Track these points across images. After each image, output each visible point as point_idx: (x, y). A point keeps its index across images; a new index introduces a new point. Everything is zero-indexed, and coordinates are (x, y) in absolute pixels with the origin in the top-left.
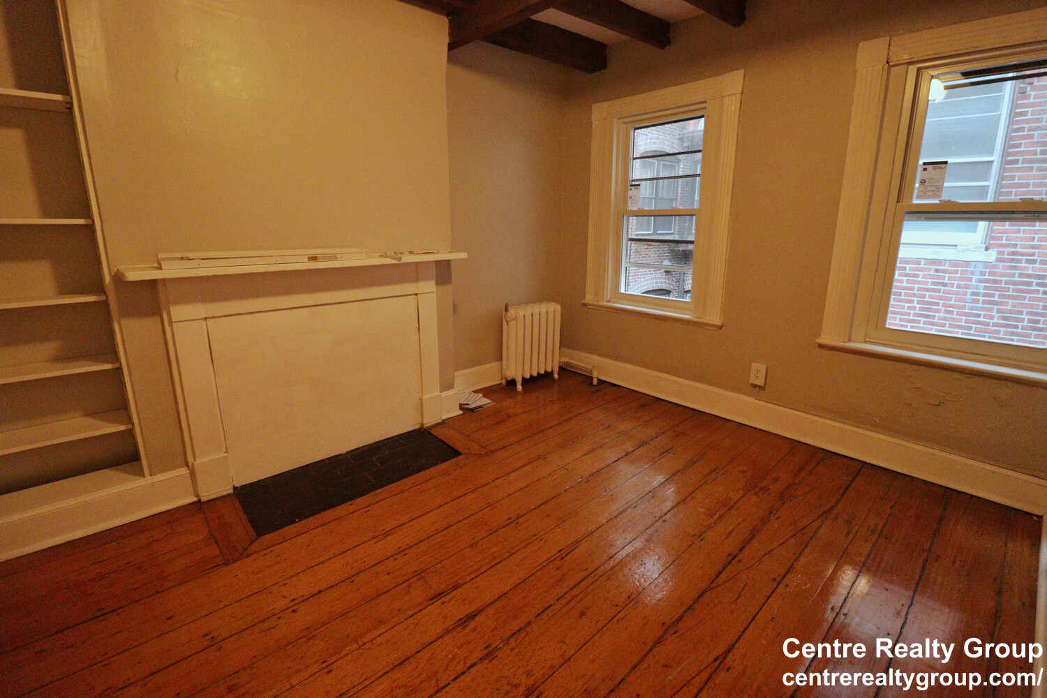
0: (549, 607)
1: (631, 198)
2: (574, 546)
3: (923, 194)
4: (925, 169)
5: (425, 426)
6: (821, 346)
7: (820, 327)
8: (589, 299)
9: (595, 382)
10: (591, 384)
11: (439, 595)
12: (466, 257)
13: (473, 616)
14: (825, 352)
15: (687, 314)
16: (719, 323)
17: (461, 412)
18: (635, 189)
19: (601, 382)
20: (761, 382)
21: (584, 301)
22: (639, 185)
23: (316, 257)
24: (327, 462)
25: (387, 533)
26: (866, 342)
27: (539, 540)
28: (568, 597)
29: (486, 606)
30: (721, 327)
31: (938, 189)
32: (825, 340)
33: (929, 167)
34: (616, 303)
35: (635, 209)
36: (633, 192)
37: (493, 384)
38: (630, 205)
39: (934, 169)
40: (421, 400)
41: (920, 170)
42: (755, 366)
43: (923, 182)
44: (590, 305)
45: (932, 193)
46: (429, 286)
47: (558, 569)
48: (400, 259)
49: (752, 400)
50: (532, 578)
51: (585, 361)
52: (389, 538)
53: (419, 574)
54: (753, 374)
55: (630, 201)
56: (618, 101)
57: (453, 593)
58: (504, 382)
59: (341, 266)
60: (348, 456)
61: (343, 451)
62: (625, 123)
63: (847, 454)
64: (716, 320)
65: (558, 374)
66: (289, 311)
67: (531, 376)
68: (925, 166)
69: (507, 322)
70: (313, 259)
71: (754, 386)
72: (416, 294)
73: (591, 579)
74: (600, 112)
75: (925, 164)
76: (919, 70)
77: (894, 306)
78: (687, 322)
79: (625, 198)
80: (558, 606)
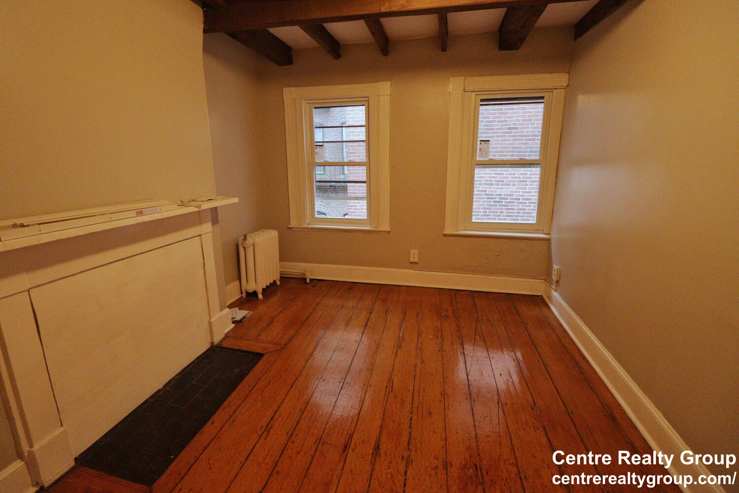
0: (411, 419)
1: (317, 154)
2: (390, 381)
3: (481, 156)
4: (481, 144)
5: (215, 344)
6: (445, 235)
7: (444, 225)
8: (294, 223)
9: (308, 281)
10: (306, 283)
11: (346, 447)
12: (238, 201)
13: (377, 447)
14: (446, 238)
15: (367, 227)
16: (389, 230)
17: (234, 325)
18: (320, 148)
19: (311, 280)
20: (416, 260)
21: (289, 226)
22: (322, 145)
23: (142, 211)
24: (151, 400)
25: (268, 428)
26: (465, 230)
27: (369, 387)
28: (415, 410)
29: (379, 437)
30: (389, 232)
31: (487, 153)
32: (446, 232)
33: (483, 142)
34: (312, 225)
35: (322, 161)
36: (318, 150)
37: (236, 299)
38: (316, 158)
39: (485, 143)
40: (210, 323)
41: (479, 143)
42: (412, 251)
43: (480, 150)
44: (295, 228)
45: (484, 155)
46: (207, 227)
47: (395, 397)
48: (199, 207)
49: (412, 271)
50: (387, 410)
51: (296, 268)
52: (272, 431)
53: (319, 443)
54: (411, 256)
55: (316, 156)
56: (306, 88)
57: (353, 442)
58: (244, 295)
59: (162, 217)
60: (167, 388)
61: (161, 387)
62: (308, 103)
63: (464, 289)
64: (386, 228)
65: (280, 281)
66: (107, 266)
67: (267, 286)
68: (481, 142)
69: (245, 248)
70: (140, 213)
71: (412, 263)
72: (200, 235)
73: (416, 395)
74: (290, 94)
75: (481, 141)
76: (476, 95)
77: (475, 212)
78: (369, 232)
79: (313, 154)
80: (415, 418)
